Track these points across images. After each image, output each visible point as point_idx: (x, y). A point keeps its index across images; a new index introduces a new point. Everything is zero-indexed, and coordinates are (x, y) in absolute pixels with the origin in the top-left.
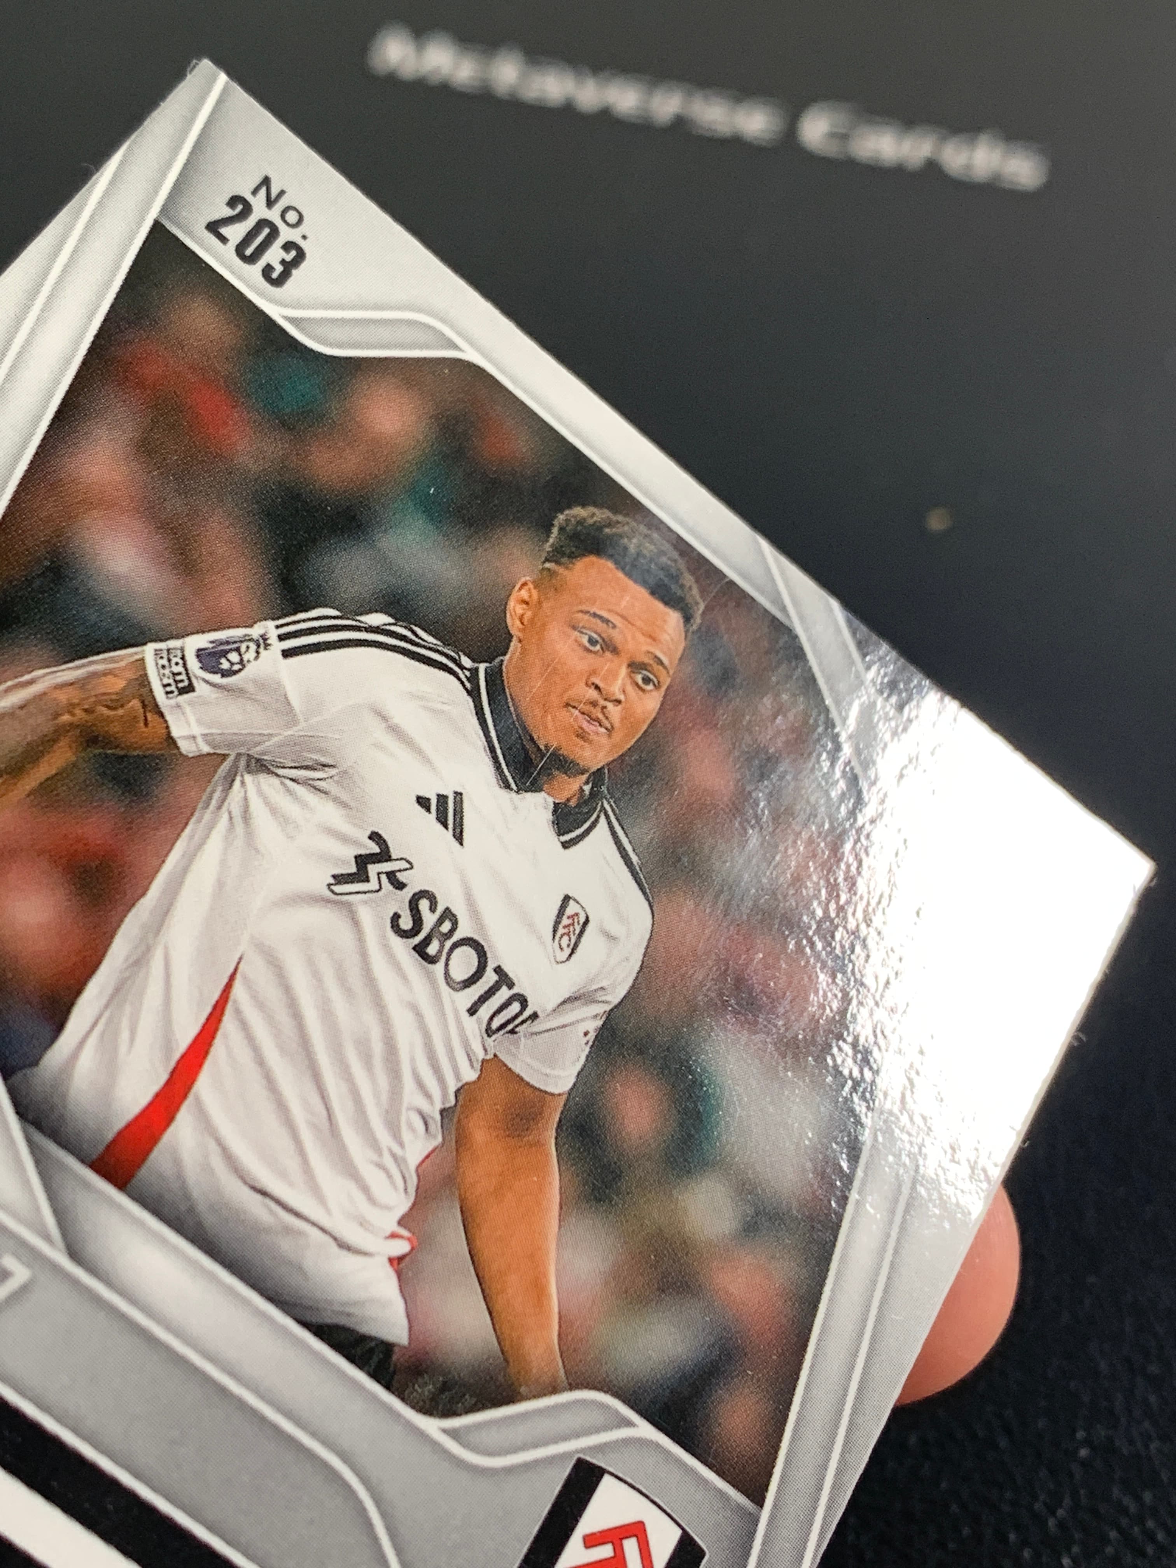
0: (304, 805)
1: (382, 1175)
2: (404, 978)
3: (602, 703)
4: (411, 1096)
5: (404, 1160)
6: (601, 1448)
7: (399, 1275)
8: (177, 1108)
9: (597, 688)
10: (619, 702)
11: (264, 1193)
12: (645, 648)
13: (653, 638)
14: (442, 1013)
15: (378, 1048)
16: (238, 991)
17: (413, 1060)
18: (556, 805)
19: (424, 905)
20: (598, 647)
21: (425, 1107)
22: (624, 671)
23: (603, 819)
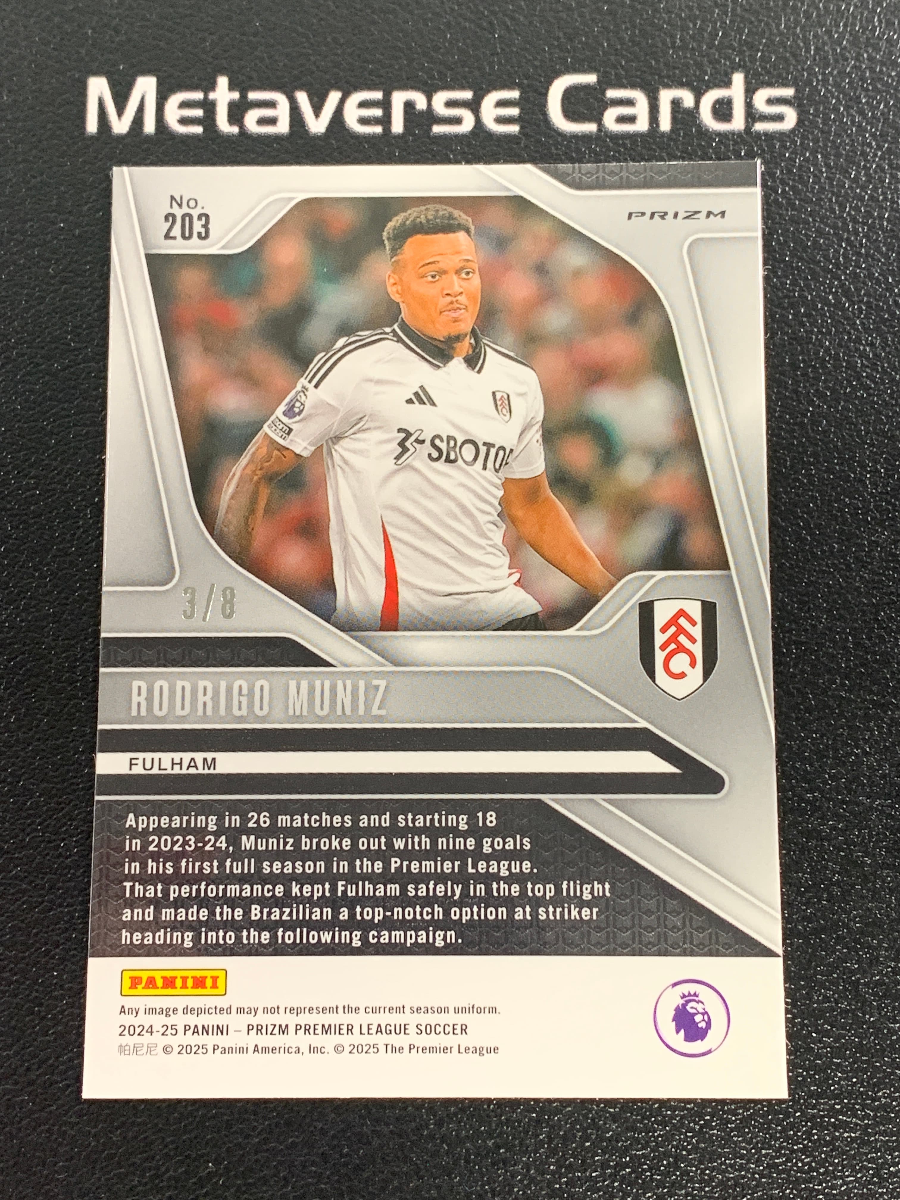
0: (364, 440)
1: (491, 556)
2: (449, 476)
3: (454, 299)
4: (482, 518)
5: (496, 544)
6: (646, 593)
7: (522, 587)
8: (397, 588)
9: (448, 295)
10: (461, 293)
11: (450, 595)
12: (457, 260)
13: (458, 253)
14: (474, 478)
15: (457, 511)
16: (389, 529)
17: (474, 505)
18: (464, 359)
19: (437, 442)
20: (437, 277)
21: (491, 518)
22: (455, 278)
23: (488, 349)
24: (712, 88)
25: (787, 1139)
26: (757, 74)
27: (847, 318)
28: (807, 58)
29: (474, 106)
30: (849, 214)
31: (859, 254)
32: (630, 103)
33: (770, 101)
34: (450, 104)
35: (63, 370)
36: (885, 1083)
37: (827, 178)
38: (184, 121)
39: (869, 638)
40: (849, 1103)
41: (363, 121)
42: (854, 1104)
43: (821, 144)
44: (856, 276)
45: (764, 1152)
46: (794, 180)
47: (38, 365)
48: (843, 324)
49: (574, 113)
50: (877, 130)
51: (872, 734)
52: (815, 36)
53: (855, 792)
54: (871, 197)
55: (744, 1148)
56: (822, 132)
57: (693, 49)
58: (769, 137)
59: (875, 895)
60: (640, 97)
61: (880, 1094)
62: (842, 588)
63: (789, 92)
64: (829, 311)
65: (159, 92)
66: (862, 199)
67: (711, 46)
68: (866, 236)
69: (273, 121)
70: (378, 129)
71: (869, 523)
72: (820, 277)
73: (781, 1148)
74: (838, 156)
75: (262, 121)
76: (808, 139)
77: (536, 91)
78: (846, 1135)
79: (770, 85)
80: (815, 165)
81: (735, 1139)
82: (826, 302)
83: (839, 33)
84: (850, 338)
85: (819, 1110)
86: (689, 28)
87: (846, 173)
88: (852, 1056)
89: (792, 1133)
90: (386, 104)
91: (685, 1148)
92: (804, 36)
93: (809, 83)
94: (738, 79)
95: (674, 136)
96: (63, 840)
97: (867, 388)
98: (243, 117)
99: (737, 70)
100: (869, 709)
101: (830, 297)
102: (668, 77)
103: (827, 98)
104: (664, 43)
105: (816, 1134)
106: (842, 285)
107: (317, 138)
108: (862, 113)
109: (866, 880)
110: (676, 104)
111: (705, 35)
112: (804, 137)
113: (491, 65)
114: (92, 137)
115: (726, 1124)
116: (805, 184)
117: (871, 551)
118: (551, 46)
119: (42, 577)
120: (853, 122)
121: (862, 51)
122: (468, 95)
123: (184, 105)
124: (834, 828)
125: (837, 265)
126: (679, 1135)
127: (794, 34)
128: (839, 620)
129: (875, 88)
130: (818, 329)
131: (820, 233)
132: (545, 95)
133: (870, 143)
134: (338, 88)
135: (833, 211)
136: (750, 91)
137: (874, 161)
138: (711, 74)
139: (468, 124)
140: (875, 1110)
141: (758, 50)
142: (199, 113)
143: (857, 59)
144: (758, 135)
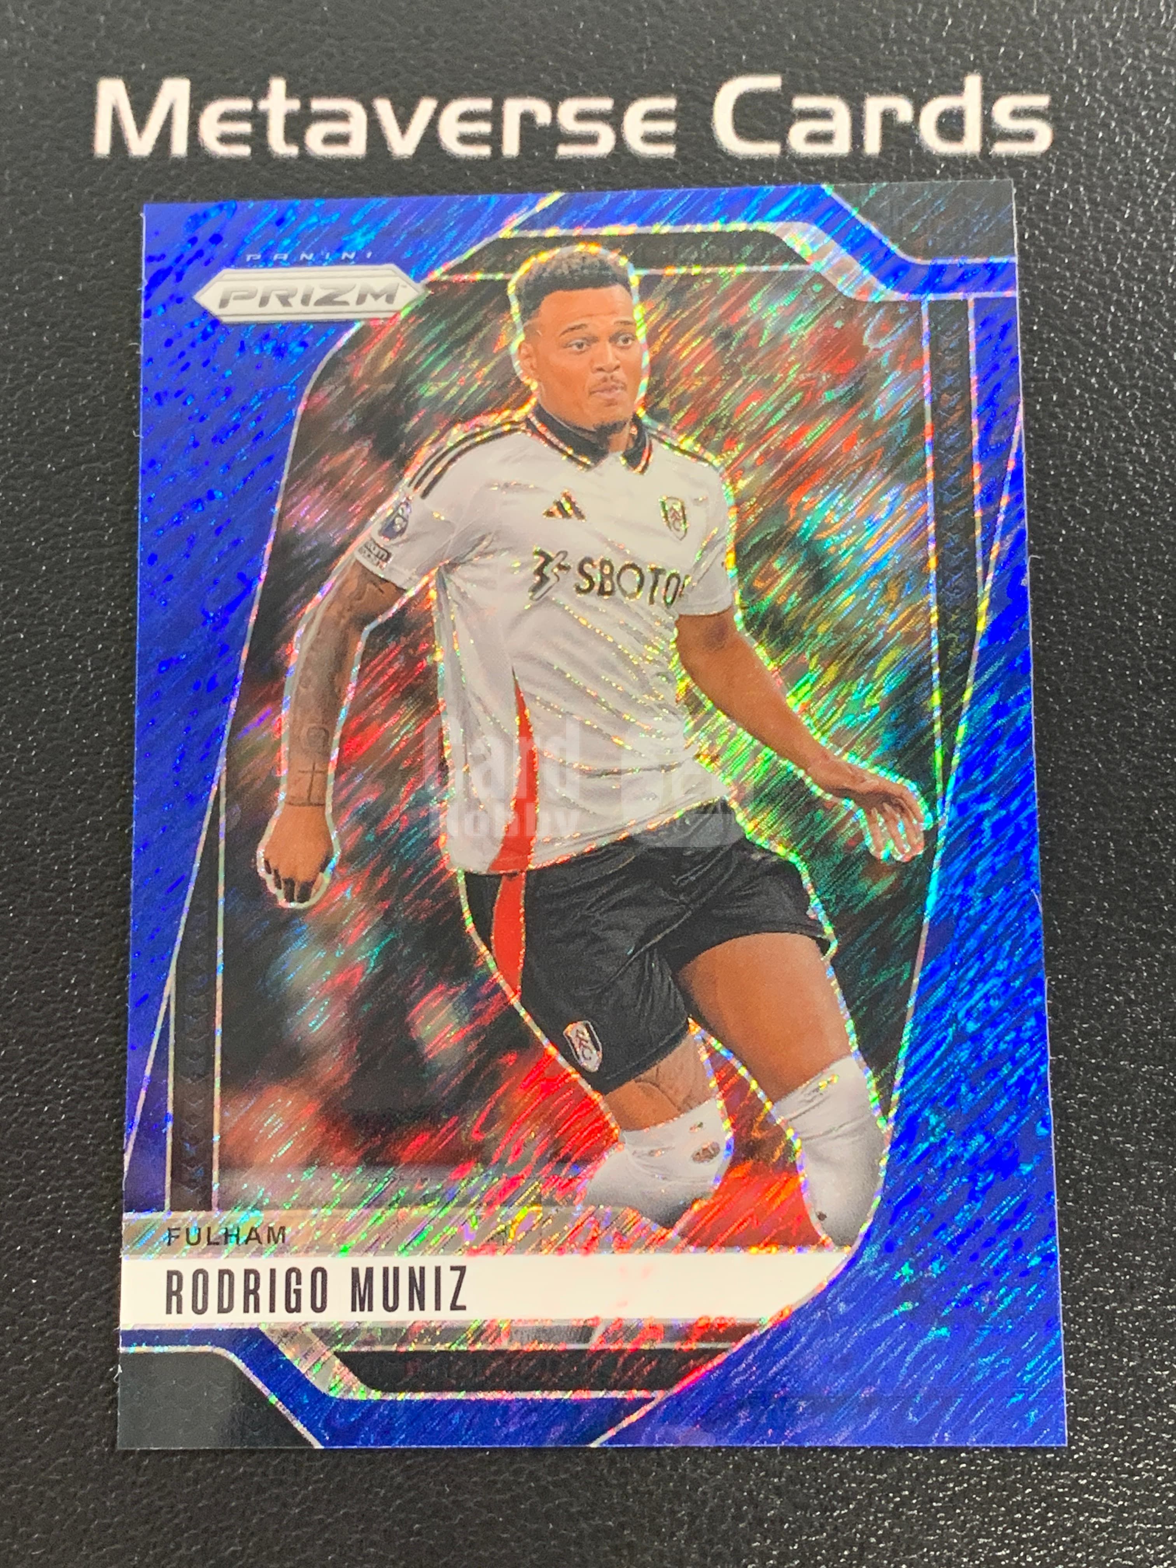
24: (936, 96)
25: (1013, 1523)
26: (997, 77)
27: (1115, 409)
28: (1067, 56)
29: (615, 119)
30: (1120, 267)
31: (1132, 321)
32: (825, 115)
33: (1016, 114)
34: (583, 116)
35: (58, 472)
36: (1146, 1451)
37: (1091, 218)
38: (225, 139)
39: (1138, 845)
40: (1098, 1476)
41: (465, 139)
42: (1104, 1479)
43: (1084, 172)
44: (1129, 351)
45: (981, 1541)
46: (1046, 221)
47: (26, 465)
48: (1109, 417)
49: (748, 129)
50: (1161, 153)
51: (1139, 976)
52: (1079, 25)
53: (1114, 1055)
54: (1151, 245)
55: (955, 1536)
56: (1086, 155)
57: (912, 41)
58: (1013, 163)
59: (1140, 1196)
60: (838, 107)
61: (1140, 1466)
62: (1101, 775)
63: (1042, 101)
64: (1091, 399)
65: (193, 99)
66: (1137, 246)
67: (937, 38)
68: (1143, 297)
69: (343, 139)
70: (485, 151)
71: (1140, 688)
72: (1079, 352)
73: (1004, 1535)
74: (1108, 187)
75: (330, 140)
76: (1067, 165)
77: (696, 98)
78: (1093, 1520)
79: (1015, 91)
80: (1076, 201)
81: (942, 1523)
82: (1086, 387)
83: (1113, 22)
84: (1119, 436)
85: (1058, 1487)
86: (906, 14)
87: (1117, 211)
88: (1103, 1412)
89: (1019, 1516)
90: (496, 117)
91: (874, 1534)
92: (1064, 25)
93: (1069, 89)
94: (973, 83)
95: (884, 160)
96: (46, 1103)
97: (1140, 505)
98: (304, 134)
99: (972, 71)
100: (1135, 941)
101: (1093, 380)
102: (878, 80)
103: (1094, 109)
104: (872, 33)
105: (1052, 1518)
106: (1109, 364)
107: (402, 162)
108: (1141, 130)
109: (1127, 1175)
110: (888, 117)
111: (929, 23)
112: (1060, 163)
113: (638, 62)
114: (102, 162)
115: (931, 1502)
116: (1061, 225)
117: (1142, 726)
118: (720, 39)
119: (27, 749)
120: (1128, 142)
121: (1142, 46)
122: (606, 104)
123: (226, 117)
124: (1083, 1103)
125: (1103, 337)
126: (867, 1516)
127: (1050, 22)
128: (1095, 819)
129: (1159, 96)
130: (1076, 422)
131: (1081, 293)
132: (712, 104)
133: (1151, 171)
134: (431, 95)
135: (1098, 262)
136: (988, 99)
137: (1156, 195)
138: (937, 77)
139: (605, 145)
140: (1134, 1487)
141: (1000, 45)
142: (245, 128)
143: (1135, 57)
144: (999, 160)
